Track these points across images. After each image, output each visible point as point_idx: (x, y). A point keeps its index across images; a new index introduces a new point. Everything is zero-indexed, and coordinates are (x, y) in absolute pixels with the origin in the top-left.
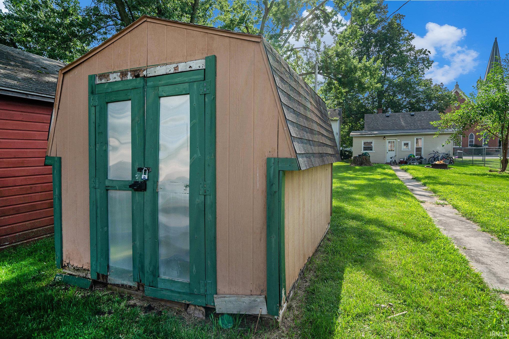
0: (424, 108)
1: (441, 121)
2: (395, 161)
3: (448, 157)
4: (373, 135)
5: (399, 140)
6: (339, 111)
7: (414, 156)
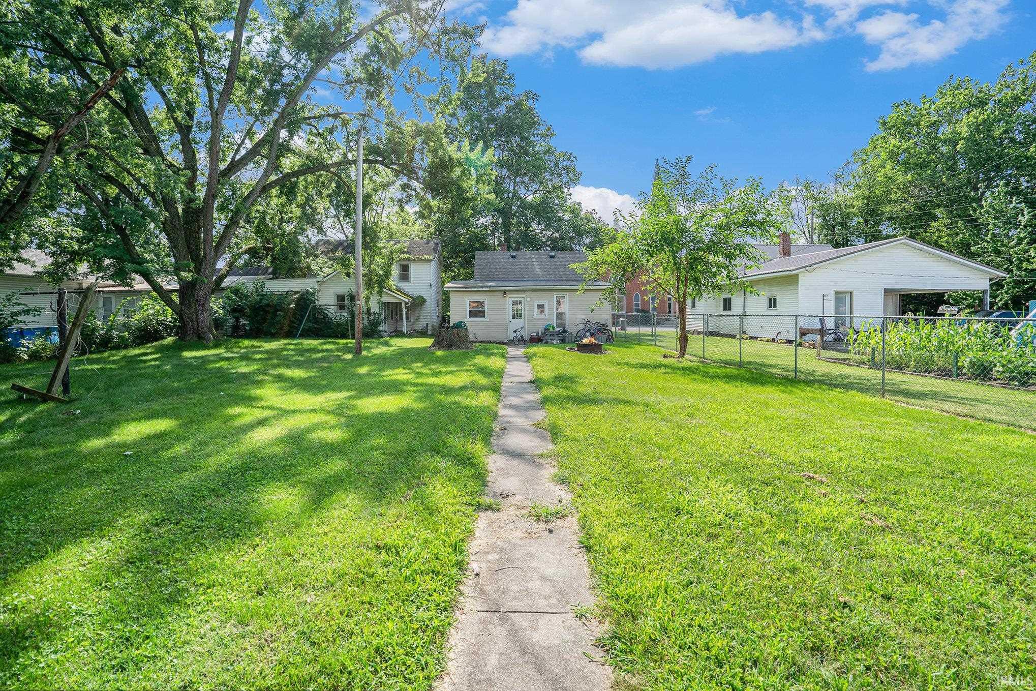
0: (572, 248)
1: (587, 264)
2: (522, 336)
3: (605, 330)
4: (484, 289)
5: (529, 299)
6: (435, 244)
7: (554, 329)
